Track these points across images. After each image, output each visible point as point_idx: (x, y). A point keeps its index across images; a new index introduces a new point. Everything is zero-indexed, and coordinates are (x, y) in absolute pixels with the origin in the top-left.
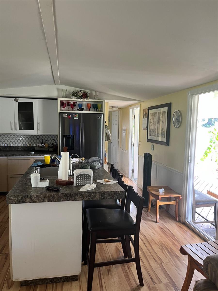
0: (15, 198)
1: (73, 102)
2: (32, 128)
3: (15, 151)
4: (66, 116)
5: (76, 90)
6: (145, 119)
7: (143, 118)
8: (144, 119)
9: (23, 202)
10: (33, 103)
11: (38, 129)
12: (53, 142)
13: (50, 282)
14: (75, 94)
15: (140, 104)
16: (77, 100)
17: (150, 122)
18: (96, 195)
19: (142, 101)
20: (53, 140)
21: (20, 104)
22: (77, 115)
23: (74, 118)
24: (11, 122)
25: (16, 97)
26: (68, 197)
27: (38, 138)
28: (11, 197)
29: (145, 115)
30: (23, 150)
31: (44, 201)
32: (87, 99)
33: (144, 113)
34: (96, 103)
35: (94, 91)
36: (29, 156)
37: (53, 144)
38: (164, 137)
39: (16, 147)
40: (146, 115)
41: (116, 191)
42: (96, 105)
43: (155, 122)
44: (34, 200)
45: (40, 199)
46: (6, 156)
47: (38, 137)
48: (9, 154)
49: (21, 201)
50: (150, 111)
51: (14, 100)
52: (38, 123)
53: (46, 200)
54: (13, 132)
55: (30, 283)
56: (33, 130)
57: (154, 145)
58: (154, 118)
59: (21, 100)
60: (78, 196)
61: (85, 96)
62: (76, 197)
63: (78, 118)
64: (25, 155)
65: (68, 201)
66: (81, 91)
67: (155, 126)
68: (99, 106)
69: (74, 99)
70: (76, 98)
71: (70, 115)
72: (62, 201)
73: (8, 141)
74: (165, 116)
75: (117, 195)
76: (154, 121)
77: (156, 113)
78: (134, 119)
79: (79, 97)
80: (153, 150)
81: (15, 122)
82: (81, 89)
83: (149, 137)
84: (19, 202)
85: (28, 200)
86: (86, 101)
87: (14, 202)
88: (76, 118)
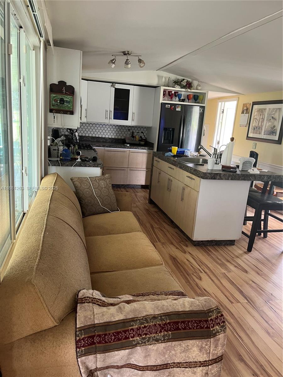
0: (209, 175)
1: (174, 92)
2: (126, 119)
3: (103, 142)
4: (169, 107)
5: (176, 78)
6: (246, 115)
7: (242, 113)
8: (243, 115)
9: (215, 179)
10: (129, 90)
11: (133, 120)
12: (141, 135)
13: (215, 244)
14: (177, 82)
15: (239, 98)
16: (180, 89)
17: (254, 119)
18: (264, 178)
19: (243, 94)
20: (142, 132)
21: (117, 90)
22: (180, 106)
23: (177, 110)
24: (106, 110)
25: (113, 83)
26: (245, 177)
27: (129, 130)
28: (207, 174)
29: (245, 111)
30: (110, 142)
31: (228, 179)
32: (190, 89)
33: (243, 108)
34: (198, 94)
35: (196, 80)
36: (125, 148)
37: (141, 137)
38: (275, 135)
39: (104, 138)
40: (247, 110)
41: (280, 176)
42: (198, 96)
43: (262, 119)
44: (222, 178)
45: (226, 177)
46: (104, 146)
47: (130, 128)
48: (107, 145)
49: (213, 177)
50: (254, 106)
51: (112, 86)
52: (133, 113)
53: (230, 179)
54: (107, 121)
55: (202, 244)
56: (128, 120)
57: (256, 144)
58: (261, 115)
59: (118, 86)
60: (252, 177)
61: (189, 85)
62: (251, 177)
63: (180, 110)
64: (122, 147)
65: (245, 180)
66: (184, 80)
67: (263, 124)
68: (201, 97)
69: (178, 88)
70: (180, 87)
71: (173, 107)
72: (241, 180)
73: (96, 130)
74: (279, 113)
75: (279, 179)
76: (261, 117)
77: (265, 109)
78: (222, 114)
79: (184, 86)
80: (255, 148)
81: (110, 110)
82: (183, 78)
83: (251, 135)
84: (212, 179)
85: (218, 177)
86: (190, 91)
87: (208, 178)
88: (178, 109)
